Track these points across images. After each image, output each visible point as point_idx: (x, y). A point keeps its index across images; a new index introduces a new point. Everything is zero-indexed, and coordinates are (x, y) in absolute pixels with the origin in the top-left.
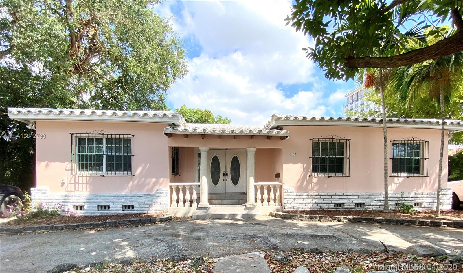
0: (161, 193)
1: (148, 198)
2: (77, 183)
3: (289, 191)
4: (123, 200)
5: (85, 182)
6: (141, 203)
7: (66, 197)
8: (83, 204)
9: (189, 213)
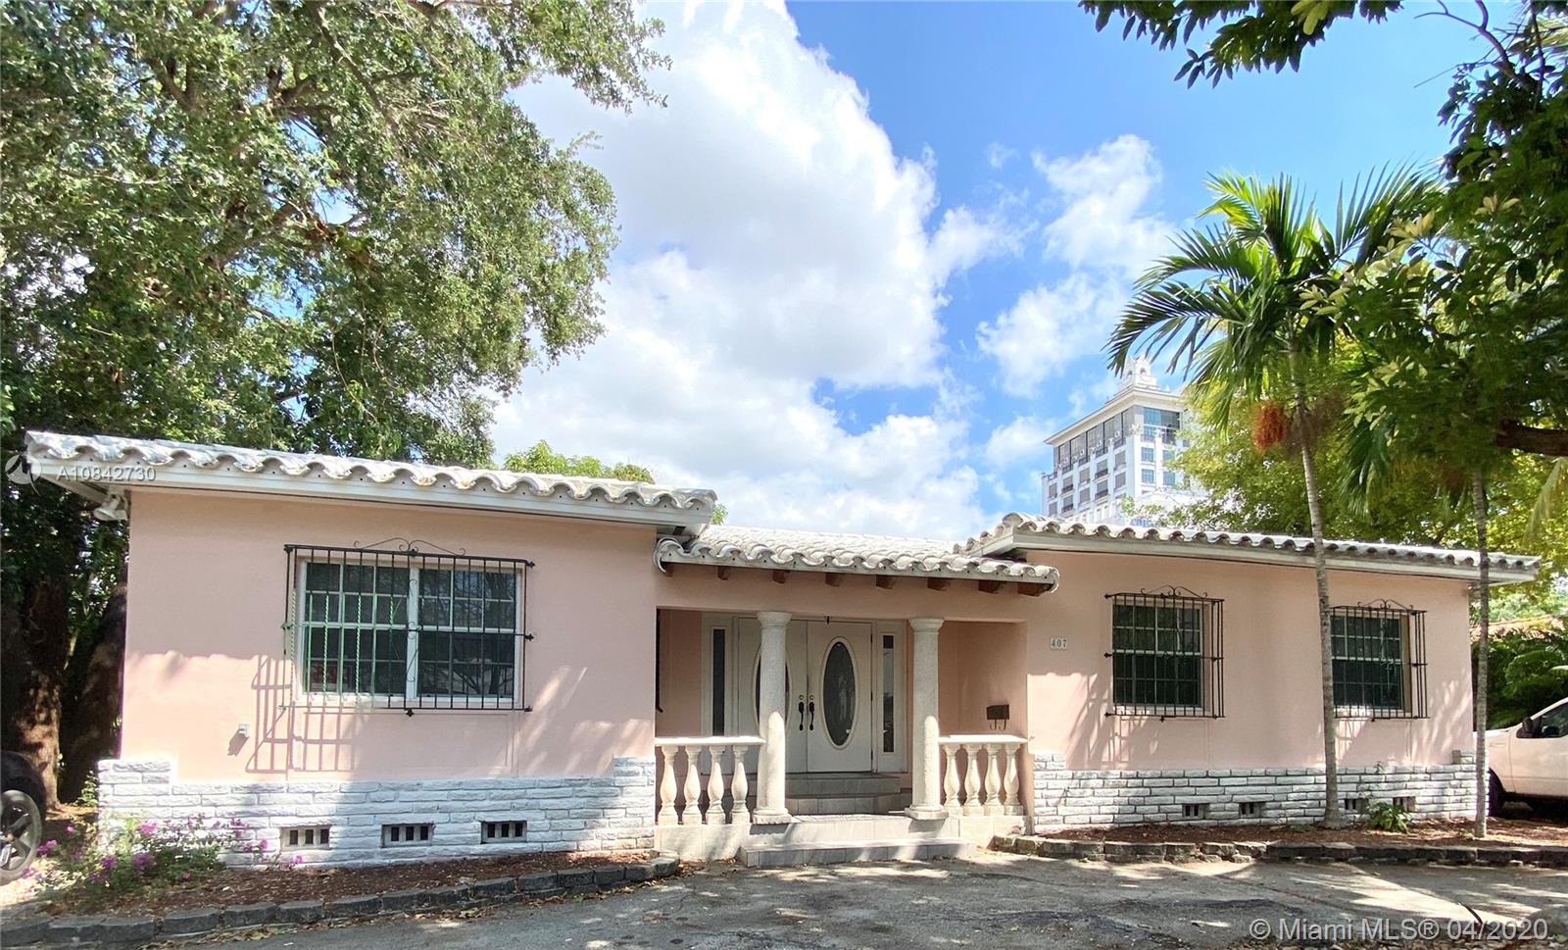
0: (628, 774)
1: (581, 794)
2: (299, 739)
3: (1050, 765)
4: (486, 803)
5: (333, 737)
6: (554, 814)
7: (254, 796)
8: (326, 820)
9: (724, 846)
